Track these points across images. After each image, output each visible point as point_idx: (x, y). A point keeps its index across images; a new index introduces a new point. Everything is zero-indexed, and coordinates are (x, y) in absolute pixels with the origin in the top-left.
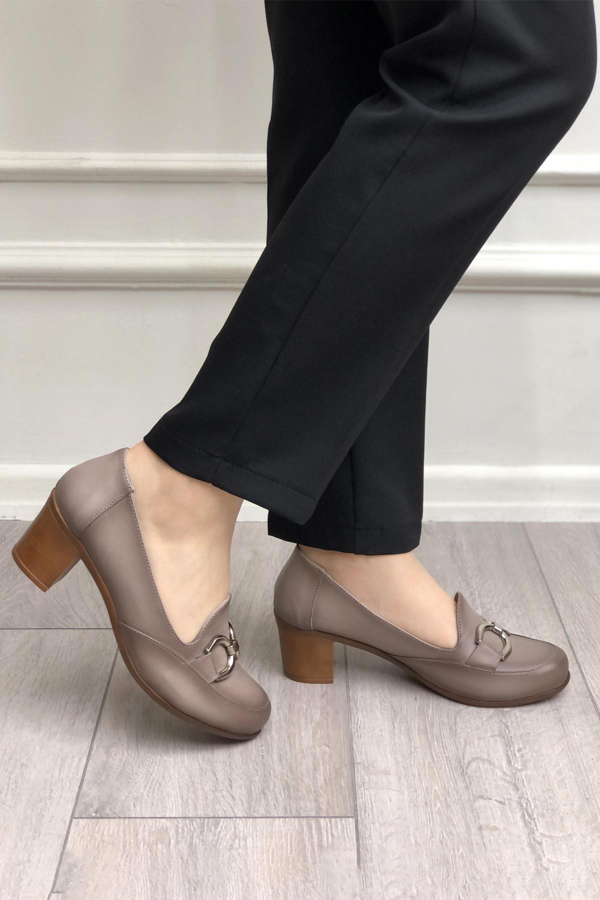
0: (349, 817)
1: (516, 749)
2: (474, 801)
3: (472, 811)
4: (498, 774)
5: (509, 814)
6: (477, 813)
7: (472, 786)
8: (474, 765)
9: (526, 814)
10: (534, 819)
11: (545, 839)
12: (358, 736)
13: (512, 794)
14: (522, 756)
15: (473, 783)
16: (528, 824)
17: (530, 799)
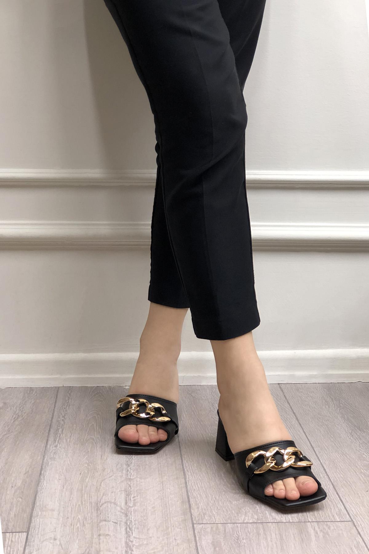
0: (24, 532)
1: (132, 497)
2: (100, 522)
3: (97, 527)
4: (118, 509)
5: (119, 528)
6: (100, 528)
7: (101, 515)
8: (105, 505)
9: (128, 528)
10: (132, 530)
11: (135, 539)
12: (41, 493)
13: (123, 518)
14: (135, 500)
15: (102, 514)
16: (128, 533)
17: (133, 521)
